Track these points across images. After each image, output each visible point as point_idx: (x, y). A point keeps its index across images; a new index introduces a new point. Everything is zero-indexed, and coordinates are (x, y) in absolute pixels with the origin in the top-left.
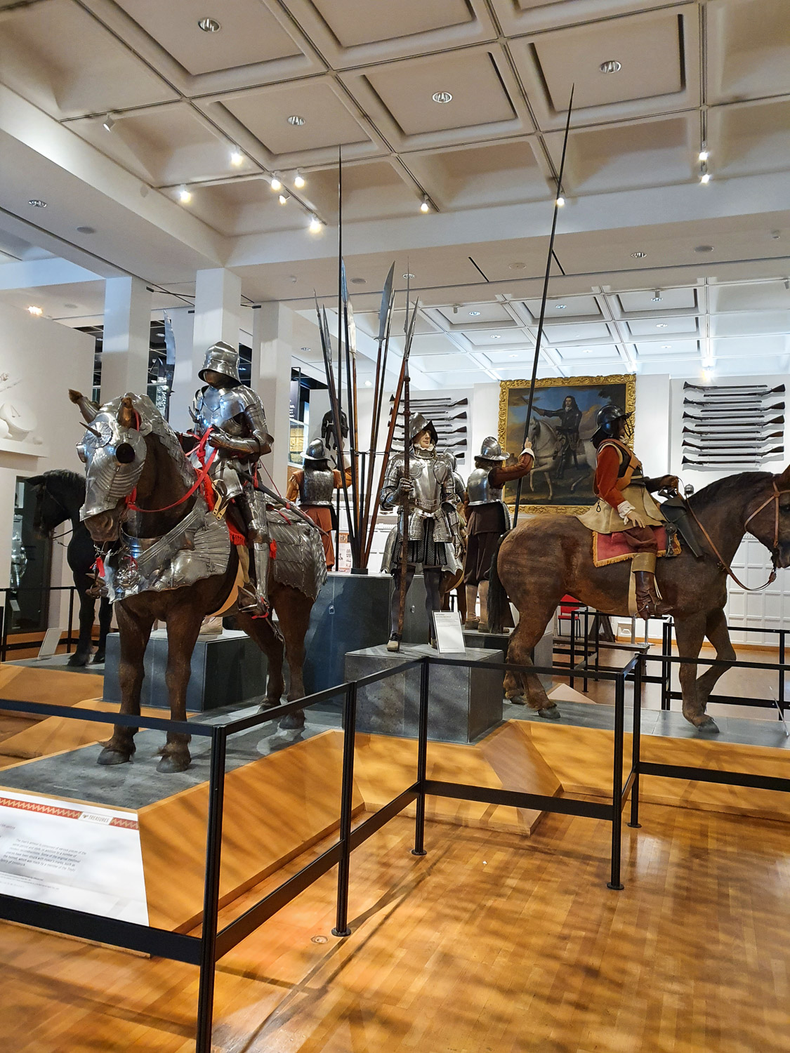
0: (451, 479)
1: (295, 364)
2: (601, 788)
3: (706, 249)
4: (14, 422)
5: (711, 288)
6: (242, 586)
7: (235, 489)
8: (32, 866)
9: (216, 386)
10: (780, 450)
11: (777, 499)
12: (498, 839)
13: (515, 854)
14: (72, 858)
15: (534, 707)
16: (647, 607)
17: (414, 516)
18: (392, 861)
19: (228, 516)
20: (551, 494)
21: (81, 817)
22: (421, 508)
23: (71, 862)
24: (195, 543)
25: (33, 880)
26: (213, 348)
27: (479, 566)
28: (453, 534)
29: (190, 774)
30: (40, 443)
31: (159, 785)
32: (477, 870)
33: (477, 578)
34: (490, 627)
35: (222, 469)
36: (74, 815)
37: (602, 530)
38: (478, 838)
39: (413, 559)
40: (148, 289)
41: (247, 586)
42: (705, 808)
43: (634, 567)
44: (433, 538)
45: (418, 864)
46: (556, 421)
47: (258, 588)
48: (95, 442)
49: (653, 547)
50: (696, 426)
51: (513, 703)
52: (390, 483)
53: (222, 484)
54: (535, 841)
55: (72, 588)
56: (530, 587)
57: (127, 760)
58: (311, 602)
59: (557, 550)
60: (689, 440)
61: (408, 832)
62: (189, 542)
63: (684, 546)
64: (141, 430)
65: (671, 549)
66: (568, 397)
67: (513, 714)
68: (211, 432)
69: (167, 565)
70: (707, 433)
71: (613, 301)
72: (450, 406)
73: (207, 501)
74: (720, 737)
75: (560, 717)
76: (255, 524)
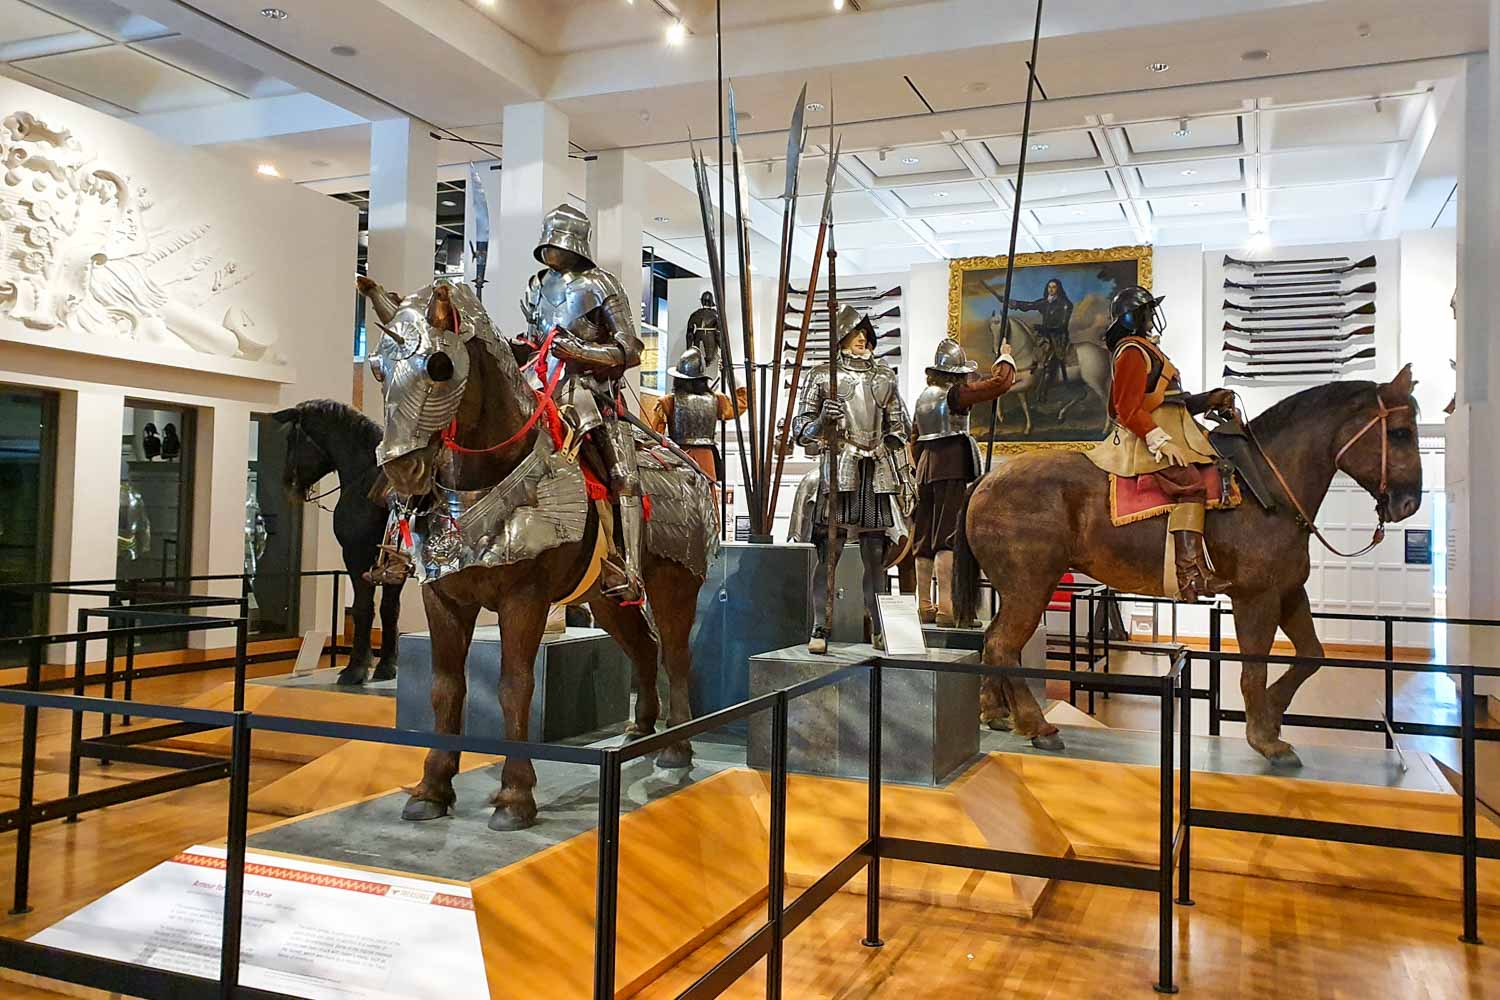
0: (897, 401)
1: (647, 241)
2: (1131, 849)
3: (1259, 55)
4: (247, 334)
5: (1264, 114)
6: (605, 558)
7: (591, 418)
8: (322, 963)
9: (560, 270)
10: (1370, 353)
11: (1384, 421)
12: (988, 924)
13: (1013, 944)
14: (380, 951)
15: (1025, 734)
16: (1193, 583)
17: (844, 455)
18: (835, 955)
19: (583, 457)
20: (1028, 425)
21: (390, 893)
22: (854, 444)
23: (379, 957)
24: (539, 496)
25: (327, 983)
26: (554, 214)
27: (936, 528)
28: (902, 482)
29: (539, 832)
30: (283, 363)
31: (495, 848)
32: (960, 967)
33: (933, 546)
34: (956, 619)
35: (571, 390)
36: (380, 890)
37: (1123, 471)
38: (957, 922)
39: (844, 519)
40: (432, 135)
41: (612, 558)
42: (1284, 876)
43: (1173, 525)
44: (872, 487)
45: (873, 958)
46: (1035, 317)
47: (628, 561)
48: (396, 351)
49: (1200, 495)
50: (1243, 320)
51: (992, 728)
52: (808, 408)
53: (572, 411)
54: (1038, 926)
55: (337, 574)
56: (1018, 559)
57: (444, 814)
58: (698, 582)
59: (1056, 503)
60: (1233, 342)
61: (852, 914)
62: (531, 496)
63: (1246, 491)
64: (460, 333)
65: (1226, 498)
66: (1050, 281)
67: (992, 744)
68: (555, 336)
69: (499, 529)
70: (1258, 330)
71: (1117, 137)
72: (875, 298)
73: (552, 435)
74: (1303, 772)
75: (1063, 748)
76: (620, 469)
